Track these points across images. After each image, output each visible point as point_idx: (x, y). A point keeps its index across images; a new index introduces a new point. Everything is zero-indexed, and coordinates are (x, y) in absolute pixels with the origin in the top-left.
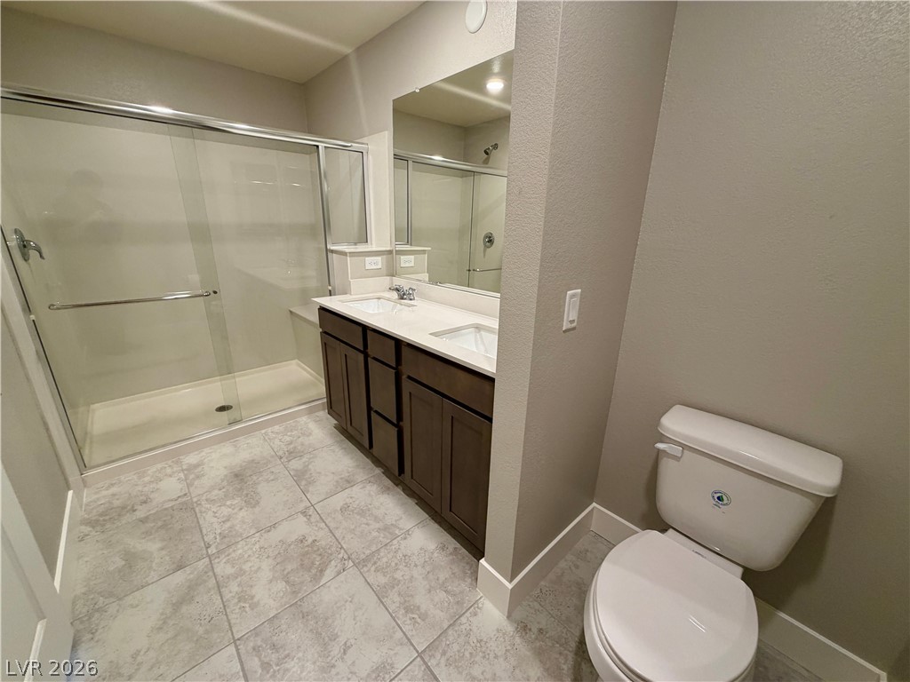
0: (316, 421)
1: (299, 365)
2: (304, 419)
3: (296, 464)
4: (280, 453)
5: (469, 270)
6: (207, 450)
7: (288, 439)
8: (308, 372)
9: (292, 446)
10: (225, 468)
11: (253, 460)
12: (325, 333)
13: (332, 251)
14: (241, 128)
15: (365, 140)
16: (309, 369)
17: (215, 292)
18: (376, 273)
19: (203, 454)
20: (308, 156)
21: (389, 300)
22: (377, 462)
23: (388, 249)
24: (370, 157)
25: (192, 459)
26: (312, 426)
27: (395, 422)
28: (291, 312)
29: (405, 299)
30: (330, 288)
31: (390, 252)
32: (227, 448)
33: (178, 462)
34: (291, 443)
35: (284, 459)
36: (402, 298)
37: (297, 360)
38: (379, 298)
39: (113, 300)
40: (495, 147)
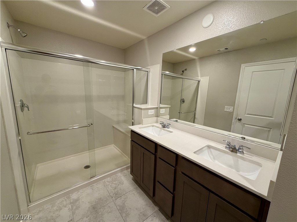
0: (124, 176)
1: (114, 147)
2: (119, 174)
3: (119, 202)
4: (112, 194)
5: (180, 113)
6: (81, 191)
7: (114, 186)
8: (118, 150)
9: (116, 190)
10: (89, 202)
11: (100, 198)
12: (132, 141)
13: (135, 107)
14: (103, 62)
15: (148, 67)
16: (120, 150)
17: (92, 124)
18: (151, 116)
19: (79, 193)
20: (124, 72)
21: (158, 127)
22: (156, 203)
23: (157, 107)
24: (151, 73)
25: (74, 196)
26: (123, 178)
27: (172, 192)
28: (113, 126)
29: (166, 128)
30: (133, 121)
31: (157, 108)
32: (88, 190)
33: (69, 198)
34: (115, 188)
35: (114, 198)
36: (164, 127)
37: (113, 145)
38: (153, 126)
39: (53, 130)
40: (186, 70)
